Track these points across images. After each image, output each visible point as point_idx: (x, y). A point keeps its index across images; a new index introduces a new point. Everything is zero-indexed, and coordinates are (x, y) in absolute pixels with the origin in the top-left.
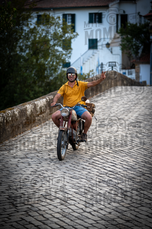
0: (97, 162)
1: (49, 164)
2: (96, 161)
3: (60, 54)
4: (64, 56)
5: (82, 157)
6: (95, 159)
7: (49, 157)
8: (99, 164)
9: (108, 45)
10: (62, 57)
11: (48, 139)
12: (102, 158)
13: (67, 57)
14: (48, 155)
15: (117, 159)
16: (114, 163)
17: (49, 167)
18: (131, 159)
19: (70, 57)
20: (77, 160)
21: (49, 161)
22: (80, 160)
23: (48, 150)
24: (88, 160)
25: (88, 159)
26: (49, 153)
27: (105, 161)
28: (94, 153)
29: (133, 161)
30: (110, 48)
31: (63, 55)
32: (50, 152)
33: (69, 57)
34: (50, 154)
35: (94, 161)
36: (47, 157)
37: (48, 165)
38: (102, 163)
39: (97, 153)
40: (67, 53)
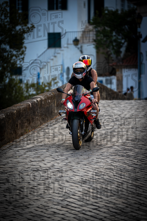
0: (73, 205)
1: (6, 208)
2: (71, 203)
3: (8, 55)
4: (14, 58)
5: (51, 197)
6: (69, 201)
7: (5, 199)
8: (75, 207)
9: (76, 42)
10: (11, 60)
11: (2, 174)
12: (79, 199)
13: (19, 59)
14: (3, 196)
15: (101, 200)
16: (96, 206)
17: (7, 212)
18: (119, 200)
19: (23, 59)
20: (45, 202)
21: (5, 204)
22: (48, 202)
23: (2, 190)
24: (60, 203)
25: (60, 201)
26: (5, 194)
27: (84, 204)
28: (68, 193)
29: (122, 202)
30: (79, 46)
31: (12, 56)
32: (5, 192)
33: (21, 60)
34: (7, 195)
35: (68, 203)
36: (2, 199)
37: (5, 210)
38: (80, 206)
39: (71, 192)
40: (19, 53)
